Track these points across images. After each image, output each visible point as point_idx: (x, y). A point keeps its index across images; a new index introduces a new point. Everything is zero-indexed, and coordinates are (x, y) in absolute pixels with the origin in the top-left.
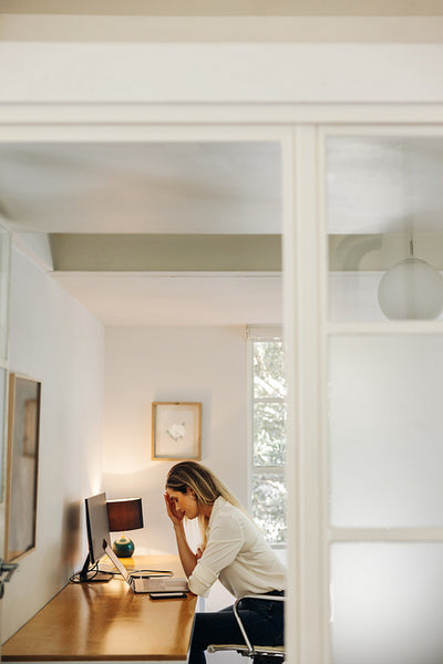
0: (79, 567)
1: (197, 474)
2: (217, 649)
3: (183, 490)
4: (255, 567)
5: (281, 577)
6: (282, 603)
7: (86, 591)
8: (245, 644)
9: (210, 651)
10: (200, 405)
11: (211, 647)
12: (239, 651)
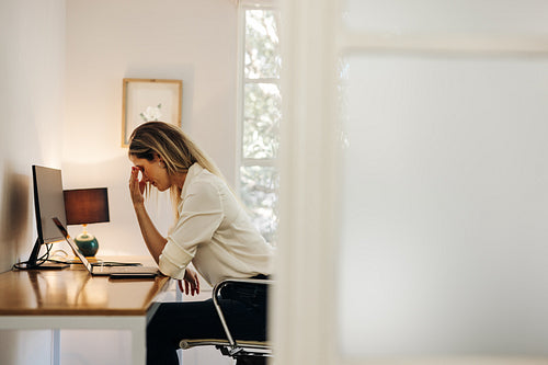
0: (25, 256)
1: (164, 135)
2: (191, 345)
3: (149, 156)
4: (235, 247)
5: (265, 259)
6: (265, 287)
7: (34, 280)
8: (226, 338)
9: (185, 348)
10: (180, 82)
11: (185, 342)
12: (218, 347)
